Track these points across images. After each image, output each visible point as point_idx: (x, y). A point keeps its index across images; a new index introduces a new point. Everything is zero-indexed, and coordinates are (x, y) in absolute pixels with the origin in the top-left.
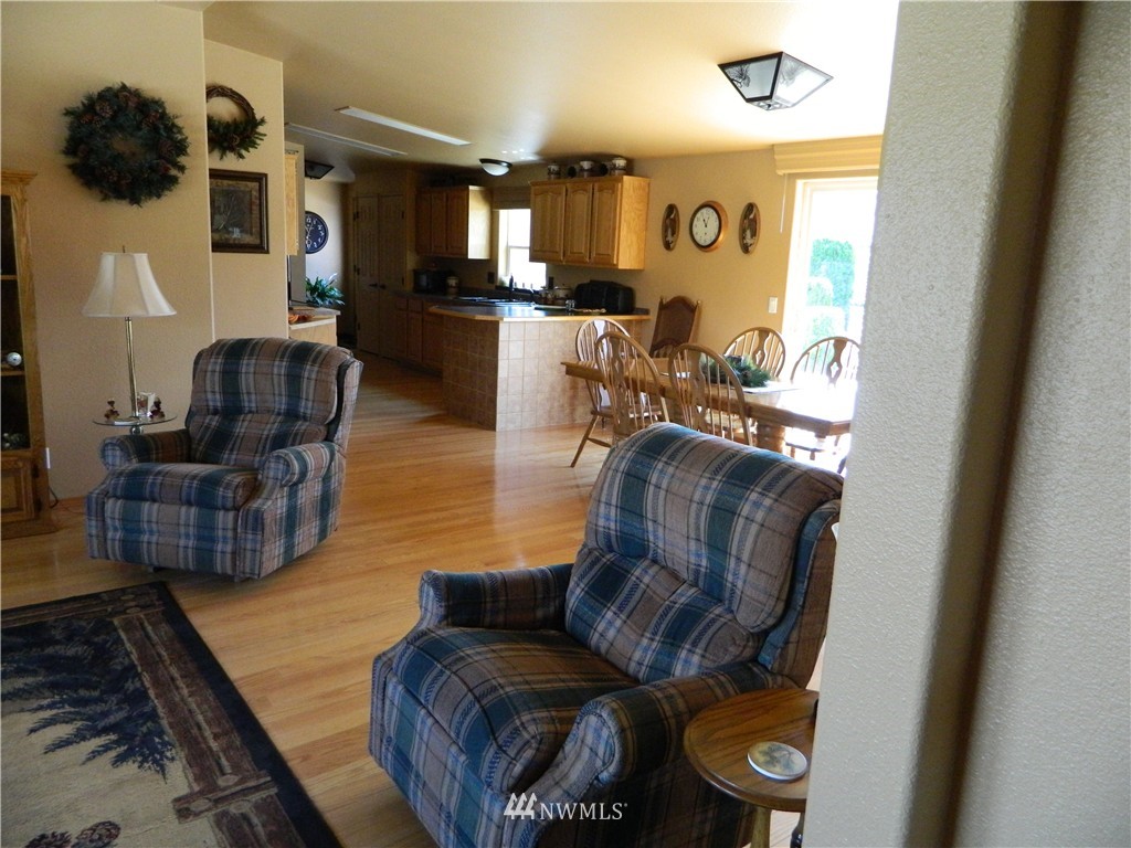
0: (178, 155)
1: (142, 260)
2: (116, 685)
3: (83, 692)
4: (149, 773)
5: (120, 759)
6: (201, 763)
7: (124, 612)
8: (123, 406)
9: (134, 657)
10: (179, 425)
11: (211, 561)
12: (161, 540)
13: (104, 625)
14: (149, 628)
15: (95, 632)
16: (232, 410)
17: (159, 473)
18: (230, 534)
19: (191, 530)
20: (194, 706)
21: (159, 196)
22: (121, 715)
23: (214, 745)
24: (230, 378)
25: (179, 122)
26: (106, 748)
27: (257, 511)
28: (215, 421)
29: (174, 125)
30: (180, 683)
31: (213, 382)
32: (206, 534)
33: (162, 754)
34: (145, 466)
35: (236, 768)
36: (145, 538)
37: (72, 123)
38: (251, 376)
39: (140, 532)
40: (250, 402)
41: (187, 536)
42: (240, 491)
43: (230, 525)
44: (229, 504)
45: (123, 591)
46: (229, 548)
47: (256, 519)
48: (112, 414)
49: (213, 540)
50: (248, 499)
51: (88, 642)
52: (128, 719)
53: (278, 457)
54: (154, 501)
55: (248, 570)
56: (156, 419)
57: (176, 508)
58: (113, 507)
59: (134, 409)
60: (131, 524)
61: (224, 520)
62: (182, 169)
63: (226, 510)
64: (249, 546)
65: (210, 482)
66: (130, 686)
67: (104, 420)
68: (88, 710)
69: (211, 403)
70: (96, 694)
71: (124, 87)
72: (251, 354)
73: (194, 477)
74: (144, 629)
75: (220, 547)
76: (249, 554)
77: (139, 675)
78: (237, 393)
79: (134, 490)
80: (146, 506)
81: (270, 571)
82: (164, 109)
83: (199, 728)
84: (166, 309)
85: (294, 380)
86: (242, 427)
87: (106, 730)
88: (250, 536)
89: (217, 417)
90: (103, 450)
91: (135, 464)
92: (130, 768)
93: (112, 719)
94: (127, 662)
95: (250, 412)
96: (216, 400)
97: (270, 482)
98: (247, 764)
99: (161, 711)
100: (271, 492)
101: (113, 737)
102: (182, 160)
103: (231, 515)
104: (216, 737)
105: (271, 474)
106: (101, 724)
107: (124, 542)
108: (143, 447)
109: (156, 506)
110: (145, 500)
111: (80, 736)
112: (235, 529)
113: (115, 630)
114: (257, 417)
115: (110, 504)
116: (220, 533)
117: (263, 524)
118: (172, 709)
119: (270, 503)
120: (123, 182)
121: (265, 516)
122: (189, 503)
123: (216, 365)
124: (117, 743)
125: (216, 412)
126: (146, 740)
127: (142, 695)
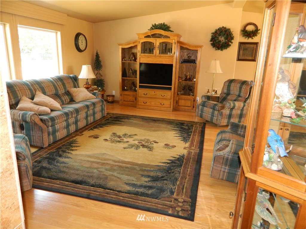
0: (232, 40)
1: (218, 62)
2: (188, 133)
3: (183, 132)
4: (184, 143)
5: (182, 140)
6: (192, 145)
7: (196, 125)
8: (210, 91)
9: (193, 131)
10: (219, 96)
11: (213, 120)
12: (206, 115)
13: (192, 126)
14: (198, 128)
15: (190, 126)
16: (228, 94)
17: (208, 102)
18: (216, 115)
19: (211, 114)
20: (196, 139)
21: (226, 49)
22: (186, 136)
23: (195, 144)
24: (229, 86)
25: (233, 33)
26: (181, 139)
27: (222, 112)
28: (224, 95)
29: (232, 34)
30: (197, 136)
31: (226, 87)
32: (213, 115)
33: (187, 142)
34: (207, 101)
35: (196, 147)
36: (204, 114)
37: (212, 35)
38: (233, 87)
39: (203, 112)
40: (232, 92)
41: (210, 114)
42: (220, 108)
43: (217, 114)
44: (217, 110)
45: (198, 122)
46: (216, 118)
47: (221, 113)
48: (208, 92)
49: (214, 116)
50: (221, 110)
51: (188, 127)
52: (186, 137)
53: (229, 102)
54: (206, 107)
55: (218, 123)
56: (215, 94)
57: (209, 109)
58: (200, 107)
59: (212, 92)
60: (202, 111)
61: (216, 112)
62: (232, 43)
63: (217, 111)
64: (219, 119)
65: (215, 105)
66: (189, 134)
67: (206, 93)
68: (182, 134)
69: (224, 92)
70: (185, 133)
71: (223, 27)
72: (234, 82)
73: (213, 104)
74: (197, 128)
75: (214, 118)
76: (219, 120)
77: (192, 133)
78: (230, 90)
79: (204, 104)
80: (205, 108)
81: (223, 125)
82: (230, 30)
83: (195, 141)
84: (221, 72)
85: (241, 88)
86: (229, 97)
87: (182, 137)
88: (219, 117)
89: (225, 95)
90: (202, 97)
91: (206, 100)
92: (182, 142)
93: (184, 136)
94: (192, 131)
95: (232, 94)
96: (225, 91)
97: (227, 107)
98: (197, 147)
99: (191, 138)
100: (226, 109)
101: (183, 138)
102: (232, 41)
103: (217, 112)
104: (196, 143)
105: (227, 106)
106: (182, 136)
107: (201, 114)
108: (209, 98)
109: (206, 108)
110: (205, 107)
111: (179, 137)
112: (217, 115)
113: (193, 127)
114: (233, 96)
115: (200, 106)
116: (215, 115)
117: (222, 115)
118: (193, 138)
119: (225, 111)
120: (219, 46)
121: (223, 113)
122: (211, 108)
123: (227, 84)
124: (183, 139)
125: (225, 94)
126: (186, 140)
127: (190, 135)
